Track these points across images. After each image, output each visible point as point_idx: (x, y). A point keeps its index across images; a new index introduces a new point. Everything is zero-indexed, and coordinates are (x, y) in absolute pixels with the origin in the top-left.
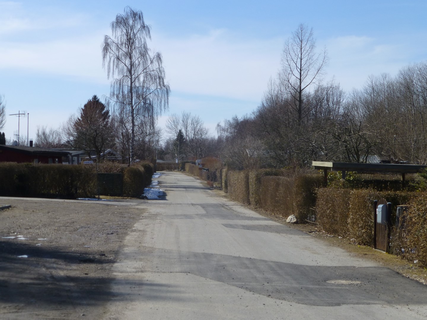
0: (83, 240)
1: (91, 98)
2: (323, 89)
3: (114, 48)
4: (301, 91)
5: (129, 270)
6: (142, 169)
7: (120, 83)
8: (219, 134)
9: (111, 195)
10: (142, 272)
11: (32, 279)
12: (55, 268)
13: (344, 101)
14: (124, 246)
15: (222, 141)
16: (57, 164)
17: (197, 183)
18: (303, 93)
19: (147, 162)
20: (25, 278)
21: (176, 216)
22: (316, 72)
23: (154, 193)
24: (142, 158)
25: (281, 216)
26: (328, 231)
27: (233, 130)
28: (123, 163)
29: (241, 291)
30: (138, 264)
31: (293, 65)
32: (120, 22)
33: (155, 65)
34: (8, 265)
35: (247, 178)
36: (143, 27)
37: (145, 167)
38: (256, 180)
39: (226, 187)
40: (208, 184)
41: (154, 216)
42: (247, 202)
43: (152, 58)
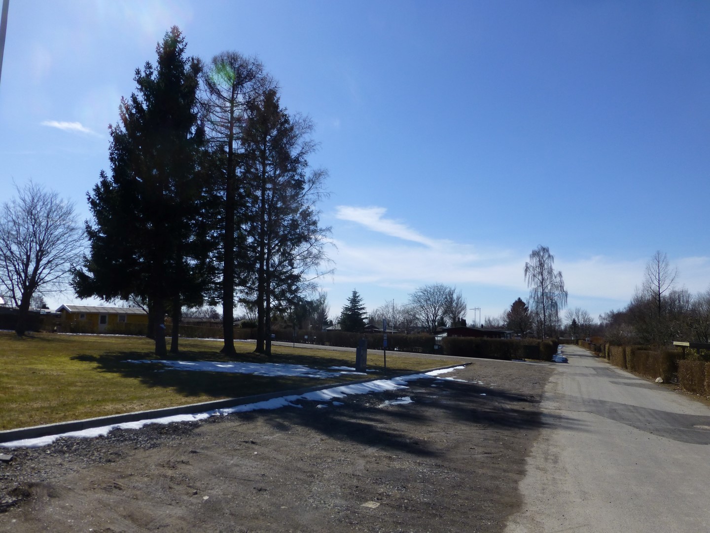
0: (518, 386)
1: (517, 299)
2: (675, 292)
3: (531, 269)
4: (660, 294)
5: (550, 408)
6: (551, 343)
7: (536, 291)
8: (601, 322)
9: (532, 359)
10: (559, 409)
11: (490, 409)
12: (504, 403)
13: (692, 301)
14: (545, 392)
15: (603, 326)
16: (498, 339)
17: (588, 353)
18: (661, 295)
19: (554, 339)
20: (487, 409)
21: (576, 374)
22: (670, 282)
23: (559, 358)
24: (551, 336)
25: (651, 378)
26: (688, 390)
27: (610, 319)
28: (539, 339)
29: (631, 428)
30: (556, 404)
31: (653, 278)
32: (535, 254)
33: (558, 279)
34: (475, 399)
35: (624, 351)
36: (549, 256)
37: (553, 341)
38: (631, 353)
39: (609, 356)
40: (595, 354)
41: (562, 374)
42: (625, 367)
43: (556, 274)
